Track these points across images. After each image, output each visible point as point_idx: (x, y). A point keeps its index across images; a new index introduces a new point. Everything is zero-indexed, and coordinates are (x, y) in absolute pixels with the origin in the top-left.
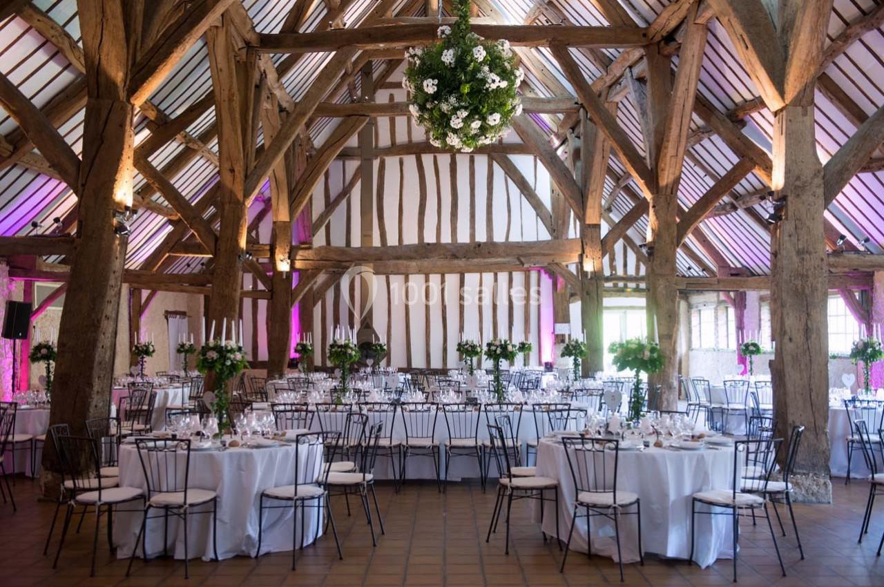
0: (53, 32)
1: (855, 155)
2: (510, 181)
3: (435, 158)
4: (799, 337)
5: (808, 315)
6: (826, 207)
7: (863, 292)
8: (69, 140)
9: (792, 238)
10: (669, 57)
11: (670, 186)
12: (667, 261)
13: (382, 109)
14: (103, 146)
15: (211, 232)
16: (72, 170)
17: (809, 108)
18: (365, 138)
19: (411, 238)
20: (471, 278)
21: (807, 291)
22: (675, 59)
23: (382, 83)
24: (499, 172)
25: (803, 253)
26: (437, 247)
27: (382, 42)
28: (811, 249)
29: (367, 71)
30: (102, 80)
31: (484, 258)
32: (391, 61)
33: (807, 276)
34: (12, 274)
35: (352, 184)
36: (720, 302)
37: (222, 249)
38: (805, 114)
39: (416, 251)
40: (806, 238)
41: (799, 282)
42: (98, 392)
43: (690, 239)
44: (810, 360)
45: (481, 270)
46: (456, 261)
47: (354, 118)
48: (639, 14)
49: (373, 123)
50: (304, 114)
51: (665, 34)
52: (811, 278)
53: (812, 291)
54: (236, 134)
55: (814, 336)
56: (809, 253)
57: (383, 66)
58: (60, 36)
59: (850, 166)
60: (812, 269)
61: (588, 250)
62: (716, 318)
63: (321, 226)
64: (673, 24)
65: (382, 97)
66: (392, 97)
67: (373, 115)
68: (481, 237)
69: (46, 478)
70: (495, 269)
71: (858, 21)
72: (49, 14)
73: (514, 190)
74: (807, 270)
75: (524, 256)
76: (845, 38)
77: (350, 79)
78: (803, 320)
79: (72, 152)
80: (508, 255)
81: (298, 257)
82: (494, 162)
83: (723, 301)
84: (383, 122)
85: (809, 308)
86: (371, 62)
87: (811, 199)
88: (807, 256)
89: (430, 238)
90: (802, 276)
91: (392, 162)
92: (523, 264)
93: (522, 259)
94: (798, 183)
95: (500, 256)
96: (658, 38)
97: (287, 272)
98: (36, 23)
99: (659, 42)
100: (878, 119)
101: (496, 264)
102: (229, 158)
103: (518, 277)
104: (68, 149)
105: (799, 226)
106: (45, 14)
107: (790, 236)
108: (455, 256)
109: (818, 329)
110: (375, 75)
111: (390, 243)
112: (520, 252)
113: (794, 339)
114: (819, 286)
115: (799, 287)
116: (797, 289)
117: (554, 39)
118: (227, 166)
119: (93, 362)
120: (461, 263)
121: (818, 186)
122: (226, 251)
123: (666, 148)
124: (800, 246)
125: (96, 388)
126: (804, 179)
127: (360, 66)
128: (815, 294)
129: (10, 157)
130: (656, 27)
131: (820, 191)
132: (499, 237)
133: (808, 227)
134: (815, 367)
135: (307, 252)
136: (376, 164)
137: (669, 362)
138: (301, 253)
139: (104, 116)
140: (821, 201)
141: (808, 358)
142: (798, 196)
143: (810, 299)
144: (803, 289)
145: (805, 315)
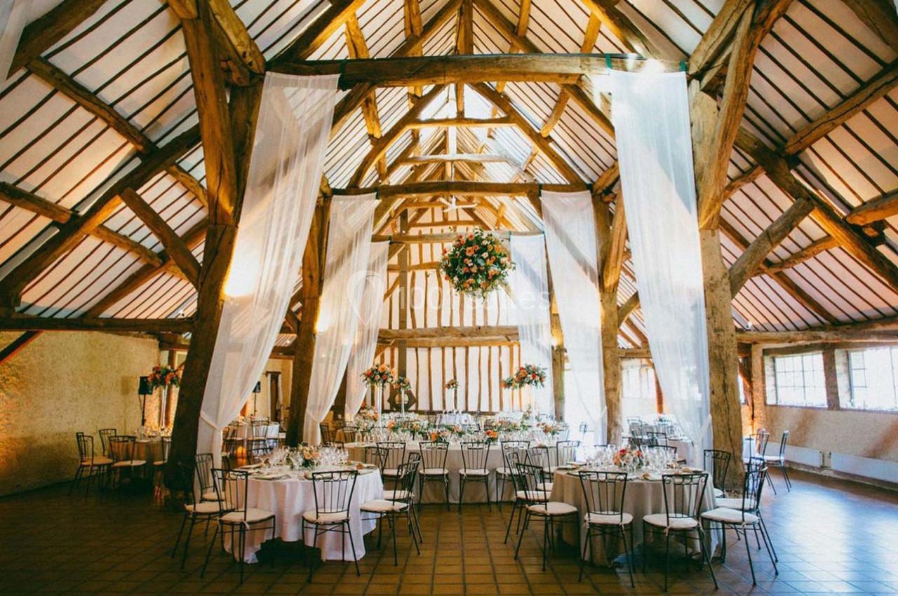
0: (192, 184)
1: (750, 263)
4: (719, 391)
5: (725, 374)
6: (733, 297)
7: (745, 358)
8: (194, 253)
9: (711, 320)
10: (608, 203)
11: (612, 287)
12: (611, 338)
13: (414, 239)
14: (217, 257)
15: (296, 319)
16: (195, 273)
17: (716, 231)
18: (402, 258)
19: (432, 324)
20: (473, 351)
21: (724, 358)
22: (611, 205)
23: (414, 223)
25: (719, 331)
26: (450, 330)
27: (414, 193)
28: (724, 328)
29: (404, 215)
30: (219, 212)
31: (482, 336)
32: (420, 210)
33: (723, 347)
34: (161, 347)
35: (393, 288)
36: (642, 366)
38: (713, 235)
39: (436, 332)
40: (720, 320)
41: (717, 352)
43: (624, 327)
44: (728, 407)
45: (480, 344)
46: (463, 339)
47: (395, 244)
48: (587, 176)
49: (407, 248)
51: (604, 188)
52: (725, 349)
53: (727, 358)
55: (729, 390)
56: (722, 330)
57: (415, 213)
58: (197, 187)
59: (747, 271)
62: (640, 376)
64: (610, 182)
65: (413, 232)
66: (420, 232)
67: (408, 242)
68: (480, 323)
70: (490, 343)
71: (738, 178)
72: (191, 173)
74: (722, 343)
75: (511, 335)
76: (730, 188)
77: (394, 221)
78: (722, 378)
79: (196, 261)
80: (499, 334)
83: (645, 365)
84: (414, 247)
86: (406, 210)
87: (722, 293)
88: (721, 333)
89: (445, 323)
90: (720, 347)
91: (420, 274)
92: (509, 340)
93: (509, 337)
94: (712, 282)
95: (493, 335)
96: (600, 191)
98: (181, 178)
99: (601, 194)
100: (763, 239)
101: (491, 340)
102: (310, 269)
103: (505, 349)
104: (194, 259)
105: (715, 312)
106: (188, 173)
107: (709, 319)
108: (463, 335)
109: (733, 385)
110: (409, 219)
111: (418, 326)
112: (507, 332)
113: (716, 392)
114: (731, 354)
115: (717, 354)
116: (716, 357)
117: (530, 191)
118: (308, 273)
120: (467, 339)
121: (726, 284)
122: (306, 333)
123: (609, 262)
124: (717, 326)
126: (715, 279)
127: (399, 213)
128: (729, 360)
129: (160, 267)
130: (599, 184)
131: (728, 287)
132: (492, 323)
133: (721, 313)
134: (731, 412)
136: (409, 275)
139: (219, 236)
140: (729, 293)
142: (712, 291)
143: (725, 363)
144: (720, 355)
145: (722, 375)
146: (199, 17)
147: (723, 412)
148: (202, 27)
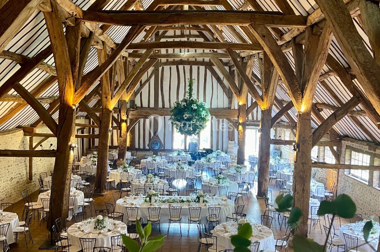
2: (213, 77)
3: (184, 67)
4: (301, 192)
9: (301, 158)
12: (267, 134)
13: (163, 56)
15: (98, 119)
16: (55, 128)
24: (209, 73)
28: (306, 163)
35: (151, 77)
37: (103, 126)
40: (305, 159)
41: (302, 174)
42: (65, 205)
44: (304, 200)
47: (152, 60)
50: (133, 75)
53: (306, 177)
54: (108, 85)
55: (305, 192)
58: (47, 68)
60: (307, 169)
61: (241, 114)
63: (138, 93)
67: (159, 58)
69: (48, 233)
73: (215, 81)
74: (305, 170)
75: (216, 115)
78: (302, 186)
81: (130, 114)
82: (207, 69)
85: (305, 182)
87: (308, 145)
88: (305, 165)
91: (167, 68)
94: (304, 140)
97: (125, 120)
102: (105, 93)
105: (303, 154)
107: (300, 158)
113: (299, 193)
115: (302, 175)
117: (228, 48)
118: (104, 96)
119: (64, 195)
121: (310, 141)
122: (104, 127)
124: (303, 162)
125: (64, 203)
128: (307, 178)
131: (311, 143)
133: (306, 155)
135: (133, 112)
136: (160, 68)
137: (266, 171)
138: (131, 112)
139: (66, 110)
140: (311, 146)
141: (303, 199)
142: (303, 144)
143: (305, 180)
144: (303, 176)
145: (303, 185)
146: (52, 11)
147: (301, 202)
148: (54, 16)
